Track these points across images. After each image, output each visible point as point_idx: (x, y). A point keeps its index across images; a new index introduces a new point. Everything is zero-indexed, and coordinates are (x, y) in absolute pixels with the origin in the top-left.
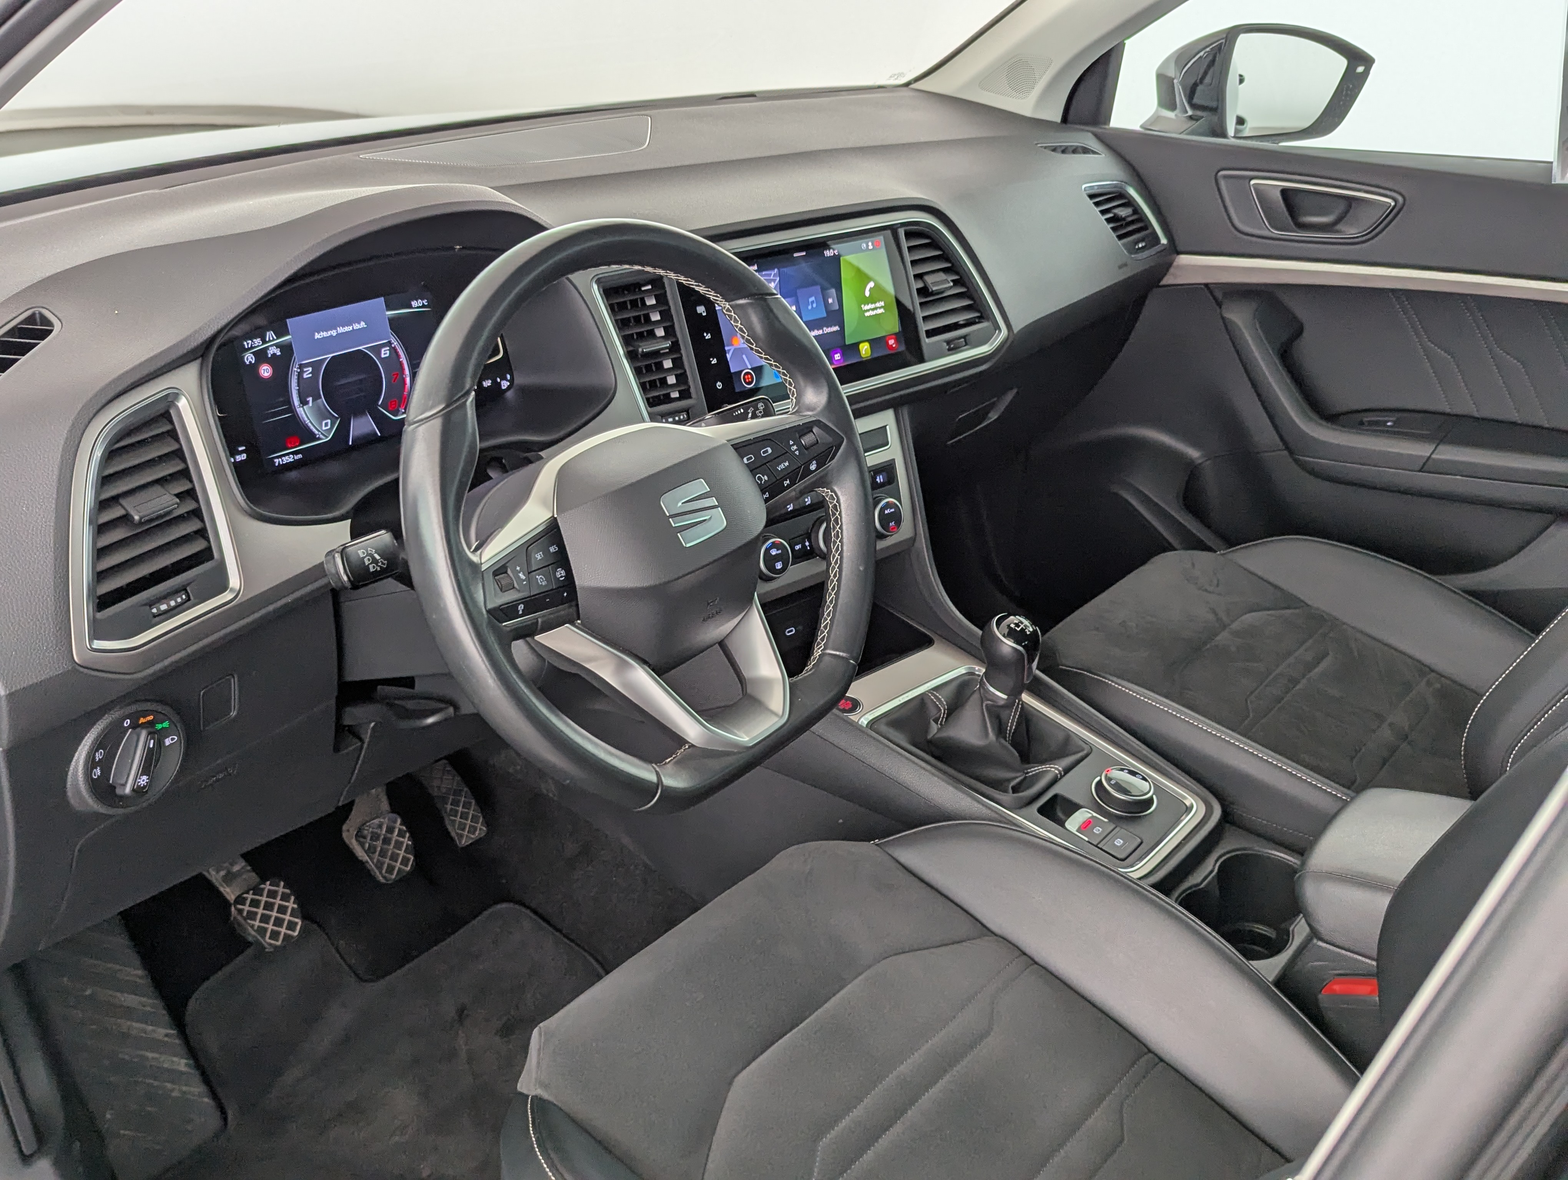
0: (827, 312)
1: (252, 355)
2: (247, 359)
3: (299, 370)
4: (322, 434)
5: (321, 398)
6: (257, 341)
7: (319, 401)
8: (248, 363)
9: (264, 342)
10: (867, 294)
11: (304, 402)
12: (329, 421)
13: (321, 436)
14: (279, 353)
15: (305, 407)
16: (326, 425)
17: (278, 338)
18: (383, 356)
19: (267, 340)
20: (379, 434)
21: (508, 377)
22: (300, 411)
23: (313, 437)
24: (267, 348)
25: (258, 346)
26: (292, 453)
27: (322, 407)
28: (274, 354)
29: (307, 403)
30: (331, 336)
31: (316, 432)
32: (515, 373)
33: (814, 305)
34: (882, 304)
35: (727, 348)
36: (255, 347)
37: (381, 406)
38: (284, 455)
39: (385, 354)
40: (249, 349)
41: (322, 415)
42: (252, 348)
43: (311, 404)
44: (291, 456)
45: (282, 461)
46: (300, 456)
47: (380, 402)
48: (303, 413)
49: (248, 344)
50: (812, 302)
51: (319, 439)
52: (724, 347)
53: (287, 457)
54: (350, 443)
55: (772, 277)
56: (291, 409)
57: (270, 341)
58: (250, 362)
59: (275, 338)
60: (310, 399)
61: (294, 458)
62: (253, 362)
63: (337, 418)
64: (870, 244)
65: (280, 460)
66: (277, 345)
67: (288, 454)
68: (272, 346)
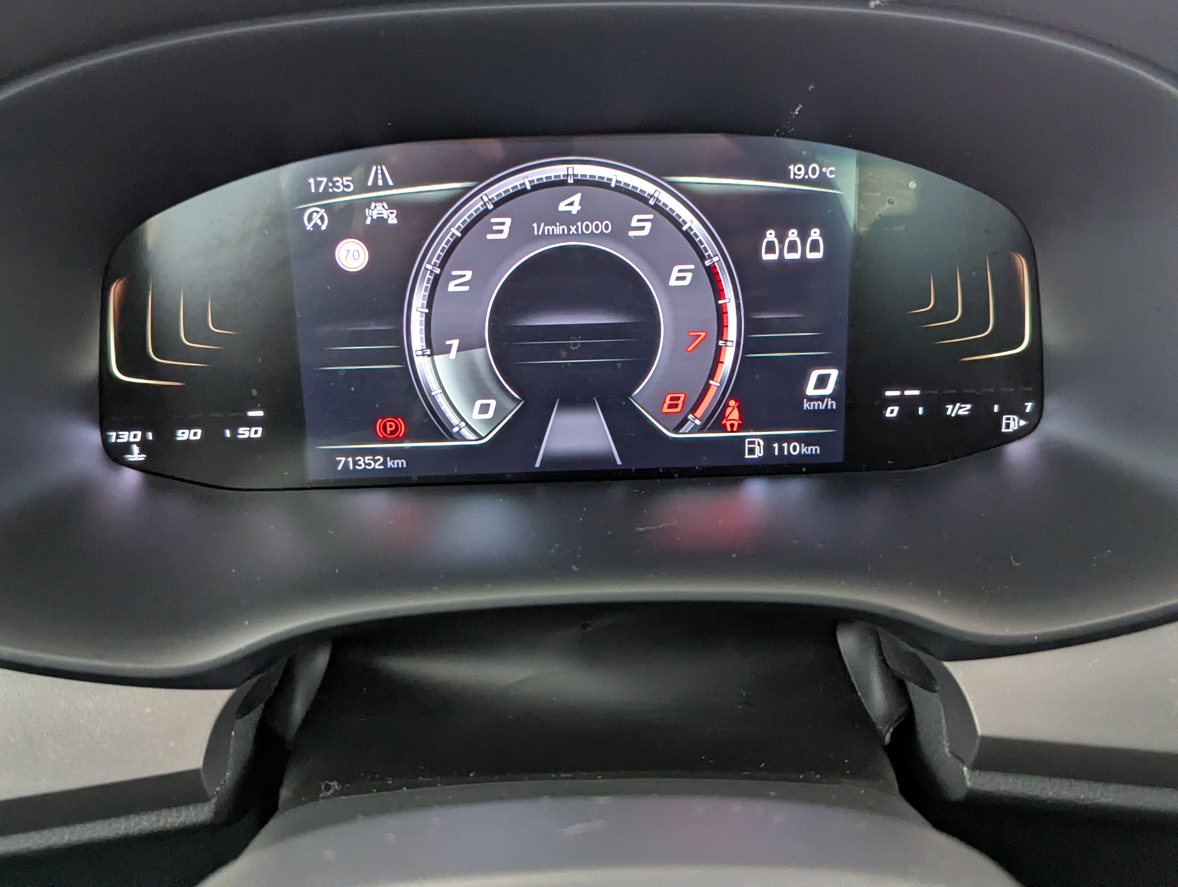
1: (322, 212)
2: (310, 219)
3: (438, 271)
4: (468, 426)
5: (485, 346)
6: (343, 182)
7: (477, 352)
8: (309, 227)
9: (359, 185)
11: (435, 346)
12: (493, 403)
13: (466, 432)
14: (393, 220)
15: (437, 359)
16: (484, 408)
17: (396, 186)
18: (673, 282)
19: (370, 183)
20: (619, 462)
21: (1029, 406)
22: (423, 364)
23: (444, 430)
24: (367, 203)
25: (344, 194)
26: (385, 453)
27: (482, 368)
28: (381, 221)
29: (444, 349)
31: (454, 420)
32: (1049, 404)
36: (335, 195)
37: (639, 399)
38: (364, 453)
39: (678, 279)
40: (318, 196)
41: (477, 385)
42: (326, 195)
43: (453, 354)
44: (380, 458)
45: (355, 463)
46: (401, 463)
47: (639, 390)
48: (429, 369)
49: (318, 184)
51: (458, 436)
53: (369, 458)
54: (538, 465)
56: (401, 354)
57: (375, 187)
58: (316, 227)
59: (391, 183)
60: (455, 343)
61: (385, 463)
62: (324, 227)
63: (518, 402)
65: (350, 459)
66: (392, 204)
67: (374, 452)
68: (378, 200)
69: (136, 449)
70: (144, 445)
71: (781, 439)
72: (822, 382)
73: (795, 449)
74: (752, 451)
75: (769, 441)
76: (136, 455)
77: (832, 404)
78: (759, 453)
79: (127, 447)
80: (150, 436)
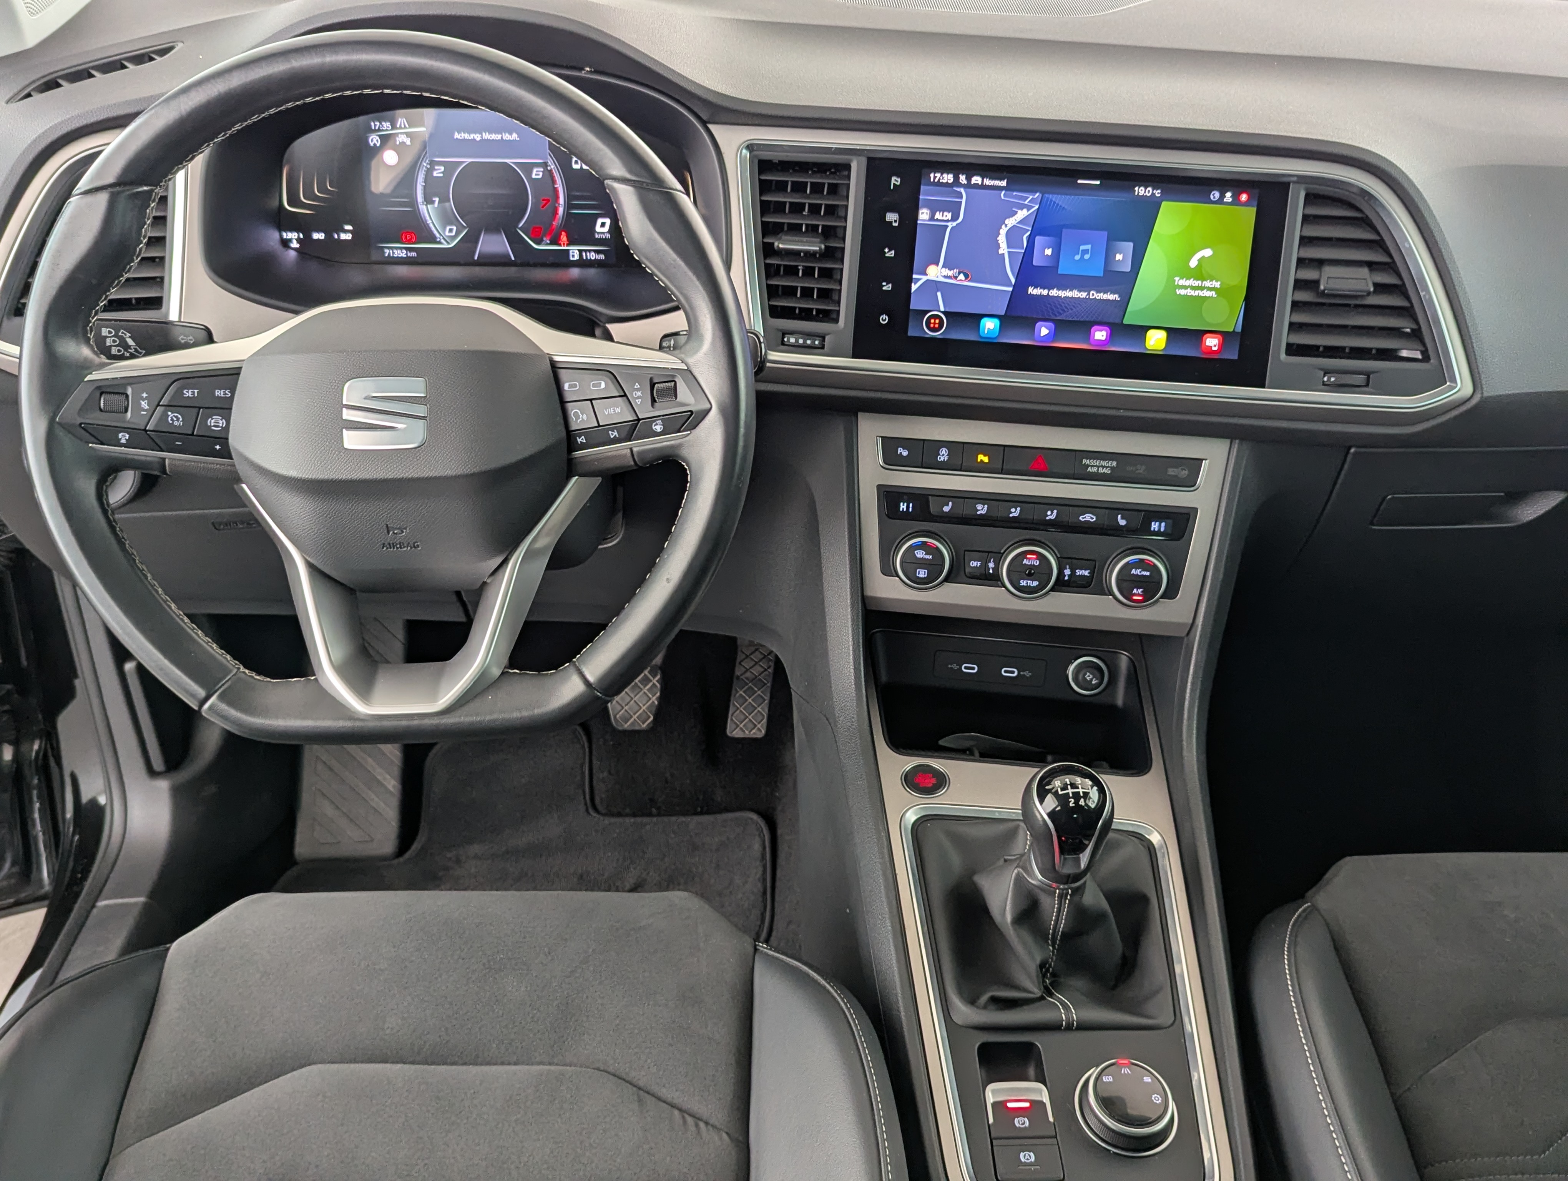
0: (1105, 271)
1: (378, 138)
2: (372, 141)
3: (429, 166)
4: (444, 238)
5: (449, 201)
6: (386, 125)
7: (447, 204)
8: (372, 144)
9: (394, 127)
10: (1193, 263)
11: (428, 201)
12: (455, 228)
13: (442, 241)
14: (409, 143)
15: (429, 206)
16: (451, 231)
17: (410, 127)
18: (534, 176)
19: (398, 126)
20: (513, 259)
22: (423, 208)
23: (433, 240)
24: (397, 134)
25: (387, 130)
26: (406, 249)
27: (449, 210)
28: (403, 143)
29: (433, 202)
30: (474, 140)
31: (438, 235)
33: (1087, 257)
34: (1217, 285)
35: (914, 276)
36: (383, 130)
37: (520, 229)
38: (397, 248)
39: (536, 175)
40: (375, 131)
41: (447, 219)
42: (379, 130)
43: (436, 205)
44: (404, 251)
45: (393, 253)
46: (414, 254)
47: (521, 225)
48: (426, 211)
49: (375, 125)
50: (1085, 252)
51: (440, 243)
52: (912, 273)
53: (399, 251)
54: (476, 258)
55: (1026, 202)
56: (413, 203)
57: (401, 128)
58: (375, 144)
59: (407, 126)
60: (437, 200)
61: (406, 254)
62: (378, 145)
63: (465, 228)
64: (1229, 194)
65: (391, 251)
66: (408, 135)
67: (401, 248)
68: (401, 133)
69: (295, 242)
70: (299, 240)
71: (586, 251)
72: (603, 225)
73: (593, 256)
74: (573, 256)
75: (580, 251)
76: (295, 245)
77: (608, 236)
78: (577, 257)
79: (290, 240)
80: (301, 236)
